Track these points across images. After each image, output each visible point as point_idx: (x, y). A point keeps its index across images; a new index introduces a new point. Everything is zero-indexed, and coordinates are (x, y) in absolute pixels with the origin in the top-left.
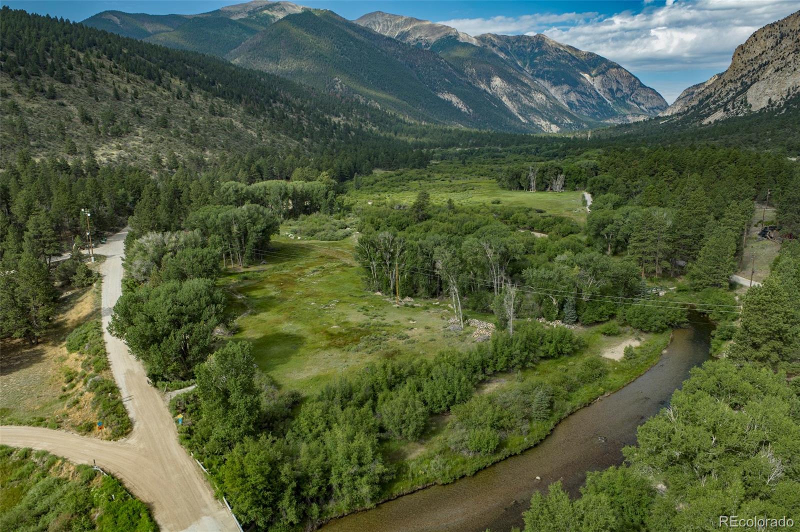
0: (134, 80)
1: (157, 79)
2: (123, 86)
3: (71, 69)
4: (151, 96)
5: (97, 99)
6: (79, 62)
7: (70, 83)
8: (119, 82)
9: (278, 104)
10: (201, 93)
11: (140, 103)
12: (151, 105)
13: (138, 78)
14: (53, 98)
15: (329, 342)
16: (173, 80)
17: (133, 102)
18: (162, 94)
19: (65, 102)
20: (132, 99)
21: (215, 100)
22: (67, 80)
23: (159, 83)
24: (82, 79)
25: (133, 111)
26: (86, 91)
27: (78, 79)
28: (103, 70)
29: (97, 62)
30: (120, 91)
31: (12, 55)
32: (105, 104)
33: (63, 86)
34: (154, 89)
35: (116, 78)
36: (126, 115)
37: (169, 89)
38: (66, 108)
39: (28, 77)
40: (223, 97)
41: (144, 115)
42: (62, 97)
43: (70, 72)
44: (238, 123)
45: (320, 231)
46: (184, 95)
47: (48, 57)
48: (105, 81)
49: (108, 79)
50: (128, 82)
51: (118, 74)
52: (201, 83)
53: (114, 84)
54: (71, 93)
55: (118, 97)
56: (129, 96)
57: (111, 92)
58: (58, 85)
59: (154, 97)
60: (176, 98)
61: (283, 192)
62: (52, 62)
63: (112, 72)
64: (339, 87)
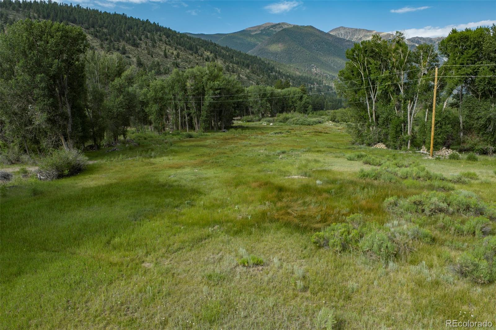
0: (179, 49)
1: (195, 50)
2: (172, 51)
3: (141, 40)
4: (188, 57)
5: (152, 56)
6: (147, 37)
7: (138, 47)
8: (170, 49)
9: (274, 73)
10: (222, 60)
11: (180, 60)
12: (187, 62)
13: (183, 48)
14: (124, 53)
15: (266, 206)
16: (205, 52)
17: (176, 59)
18: (196, 58)
19: (131, 56)
20: (175, 58)
21: (231, 64)
22: (136, 45)
23: (196, 52)
24: (146, 45)
25: (174, 63)
26: (146, 52)
27: (143, 45)
28: (161, 42)
29: (158, 38)
30: (168, 54)
31: (105, 30)
32: (156, 59)
33: (132, 48)
34: (192, 55)
35: (168, 47)
36: (169, 66)
37: (202, 56)
38: (131, 59)
39: (111, 42)
40: (237, 64)
41: (181, 66)
42: (130, 53)
43: (139, 41)
44: (244, 77)
45: (292, 118)
46: (211, 59)
47: (128, 33)
48: (160, 48)
49: (163, 47)
50: (176, 49)
51: (170, 45)
52: (223, 56)
53: (166, 50)
54: (136, 52)
55: (166, 56)
56: (174, 56)
57: (162, 53)
58: (128, 47)
59: (191, 58)
60: (205, 61)
61: (262, 92)
62: (129, 35)
63: (166, 44)
64: (314, 69)
